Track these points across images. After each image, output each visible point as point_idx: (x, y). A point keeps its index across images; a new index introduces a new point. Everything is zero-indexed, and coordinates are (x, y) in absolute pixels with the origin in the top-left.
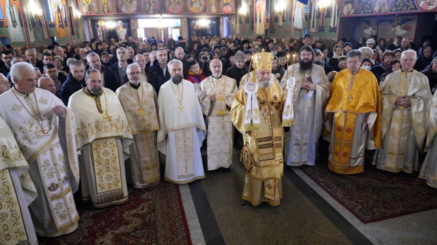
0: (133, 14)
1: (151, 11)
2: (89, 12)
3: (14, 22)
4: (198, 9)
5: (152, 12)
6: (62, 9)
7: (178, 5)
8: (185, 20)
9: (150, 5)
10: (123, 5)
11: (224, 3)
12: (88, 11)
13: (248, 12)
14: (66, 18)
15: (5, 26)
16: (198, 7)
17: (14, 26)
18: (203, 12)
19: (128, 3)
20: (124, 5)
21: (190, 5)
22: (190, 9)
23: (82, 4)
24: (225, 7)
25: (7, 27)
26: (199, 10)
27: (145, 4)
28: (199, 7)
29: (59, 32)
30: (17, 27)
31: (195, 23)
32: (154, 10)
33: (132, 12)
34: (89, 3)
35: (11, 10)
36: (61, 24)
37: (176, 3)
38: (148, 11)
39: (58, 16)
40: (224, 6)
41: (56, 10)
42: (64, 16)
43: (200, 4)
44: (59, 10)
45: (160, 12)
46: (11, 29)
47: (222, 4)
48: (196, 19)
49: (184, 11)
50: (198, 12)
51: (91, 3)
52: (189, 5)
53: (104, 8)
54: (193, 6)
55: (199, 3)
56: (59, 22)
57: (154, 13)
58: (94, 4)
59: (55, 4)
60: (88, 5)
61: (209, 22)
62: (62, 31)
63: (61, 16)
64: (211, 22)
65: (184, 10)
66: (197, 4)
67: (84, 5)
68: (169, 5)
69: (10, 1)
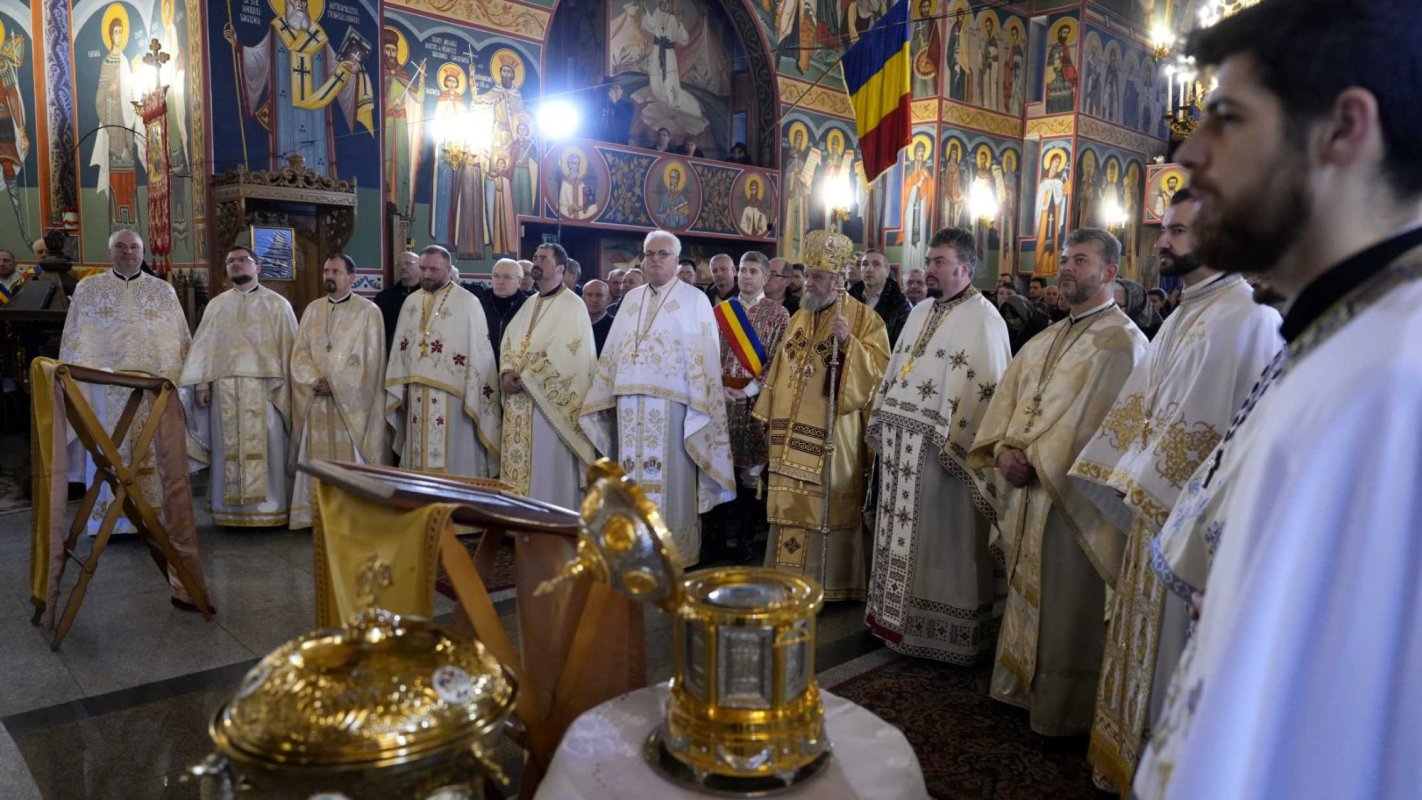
69: (918, 189)
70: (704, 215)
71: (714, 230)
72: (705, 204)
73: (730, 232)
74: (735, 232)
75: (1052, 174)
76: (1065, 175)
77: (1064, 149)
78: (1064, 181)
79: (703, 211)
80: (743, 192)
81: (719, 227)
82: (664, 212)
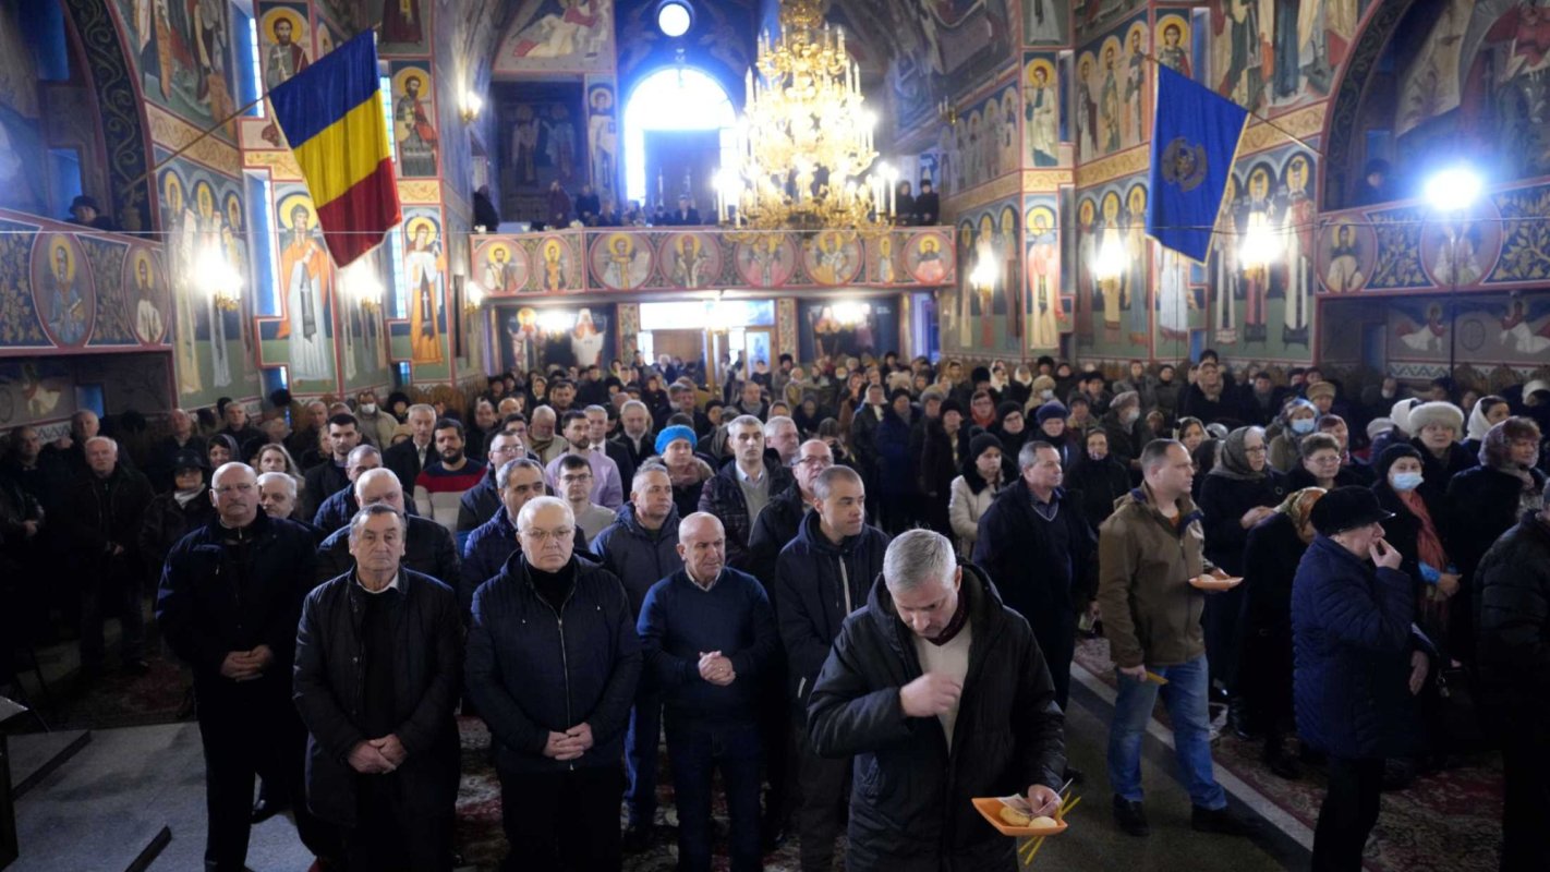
0: (636, 292)
1: (691, 280)
2: (502, 288)
3: (308, 324)
4: (839, 273)
5: (695, 284)
6: (435, 282)
7: (775, 263)
8: (790, 305)
9: (689, 263)
10: (607, 264)
11: (919, 253)
12: (499, 284)
13: (1001, 280)
14: (442, 308)
15: (281, 334)
16: (839, 266)
17: (307, 336)
18: (855, 281)
19: (622, 260)
20: (612, 265)
21: (814, 262)
22: (812, 273)
23: (484, 265)
24: (923, 264)
25: (286, 337)
26: (841, 277)
27: (676, 261)
28: (844, 266)
29: (420, 348)
30: (314, 337)
31: (821, 314)
32: (700, 278)
33: (633, 285)
34: (506, 260)
35: (306, 290)
36: (426, 324)
37: (771, 256)
38: (683, 279)
39: (422, 303)
40: (919, 262)
41: (419, 283)
42: (439, 303)
43: (847, 257)
44: (425, 285)
45: (721, 284)
46: (298, 343)
47: (913, 255)
48: (823, 302)
49: (794, 280)
50: (838, 280)
51: (512, 260)
52: (811, 262)
53: (548, 273)
54: (824, 264)
55: (841, 256)
56: (423, 319)
57: (702, 287)
58: (520, 264)
59: (416, 268)
60: (501, 267)
61: (866, 308)
62: (429, 347)
63: (429, 303)
64: (873, 310)
65: (796, 276)
66: (837, 258)
67: (489, 265)
68: (749, 261)
69: (305, 266)
70: (101, 318)
71: (113, 342)
72: (99, 302)
73: (128, 342)
74: (133, 342)
75: (419, 245)
76: (436, 248)
77: (432, 219)
78: (436, 255)
79: (99, 312)
80: (134, 279)
81: (117, 337)
82: (57, 320)
